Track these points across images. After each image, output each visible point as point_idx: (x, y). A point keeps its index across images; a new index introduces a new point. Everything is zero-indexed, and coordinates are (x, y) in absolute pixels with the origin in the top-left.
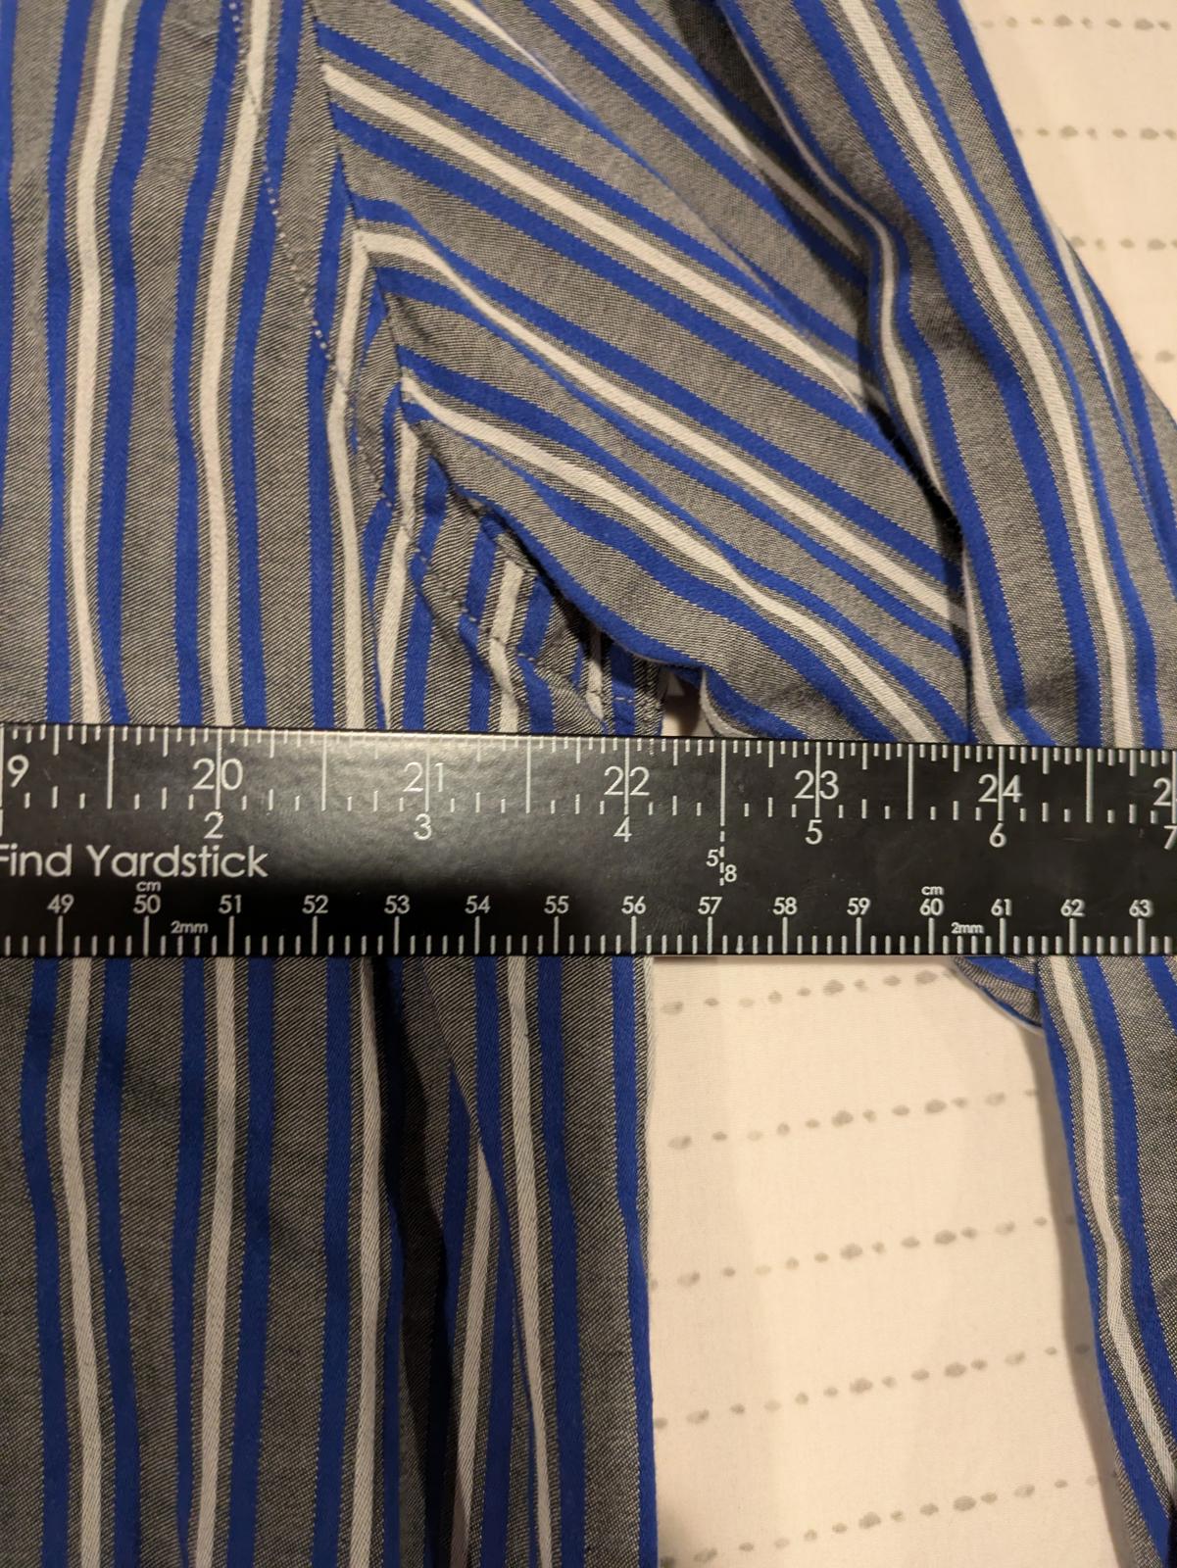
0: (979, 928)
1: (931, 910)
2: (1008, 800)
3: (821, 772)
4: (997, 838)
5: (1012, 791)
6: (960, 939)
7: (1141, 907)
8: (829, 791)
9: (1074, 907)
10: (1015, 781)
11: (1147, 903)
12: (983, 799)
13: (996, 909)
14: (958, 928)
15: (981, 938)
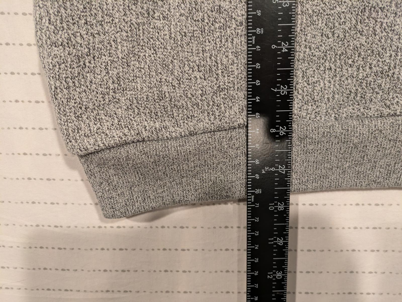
0: (254, 43)
1: (258, 31)
2: (282, 49)
3: (289, 2)
4: (274, 47)
5: (284, 50)
6: (251, 38)
7: (258, 83)
8: (285, 5)
9: (258, 66)
10: (287, 51)
11: (259, 84)
12: (283, 43)
13: (258, 47)
14: (254, 38)
15: (251, 43)
